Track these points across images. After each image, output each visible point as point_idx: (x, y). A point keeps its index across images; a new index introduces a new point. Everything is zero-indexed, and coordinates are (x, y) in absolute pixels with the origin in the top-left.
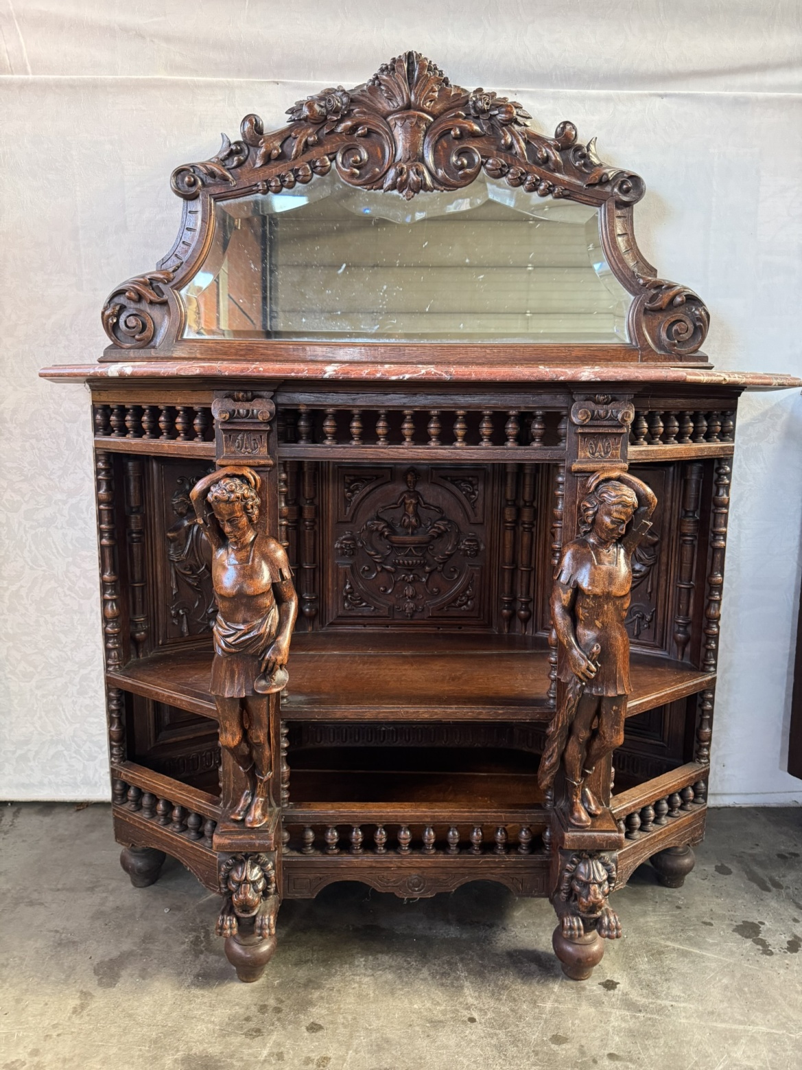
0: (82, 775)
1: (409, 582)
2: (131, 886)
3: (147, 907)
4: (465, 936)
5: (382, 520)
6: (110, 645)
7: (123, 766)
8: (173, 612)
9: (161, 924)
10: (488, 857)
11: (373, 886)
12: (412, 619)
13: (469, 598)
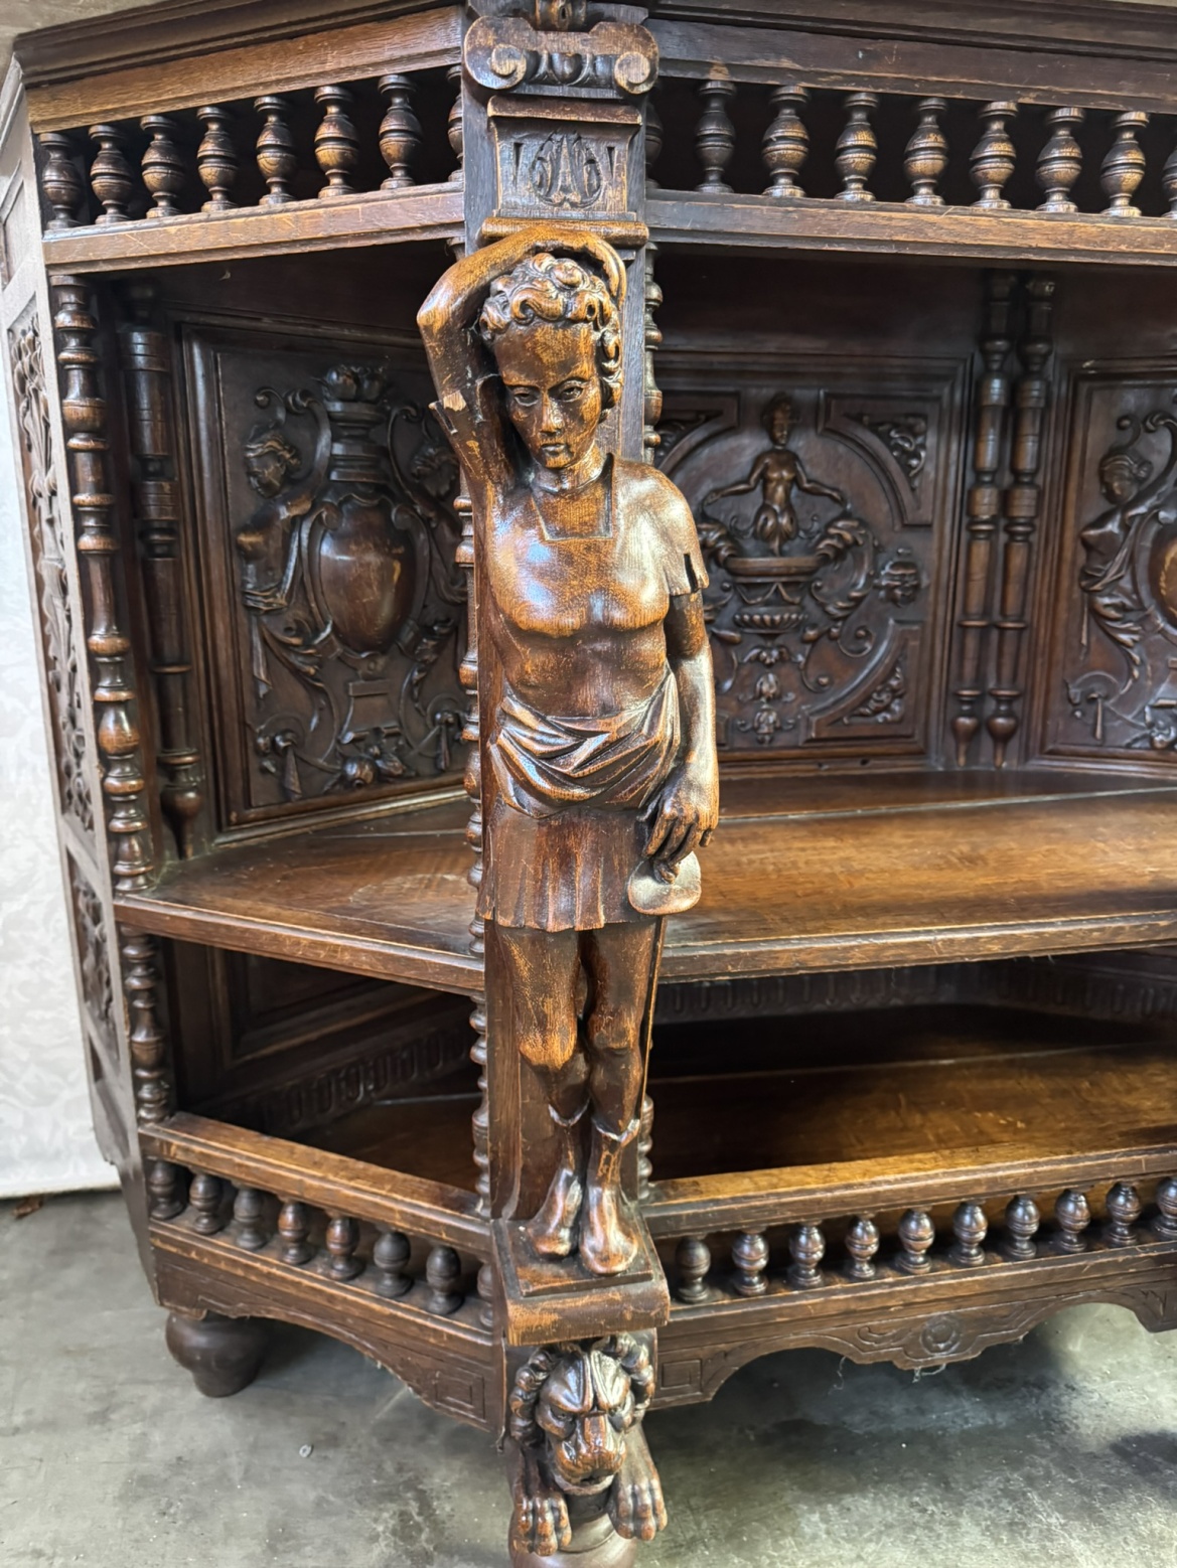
0: (24, 1139)
1: (770, 665)
2: (197, 1395)
3: (254, 1449)
4: (1003, 1419)
5: (716, 521)
6: (118, 825)
7: (172, 1126)
8: (261, 741)
9: (303, 1493)
10: (1103, 1255)
11: (845, 1353)
12: (770, 749)
13: (895, 694)
